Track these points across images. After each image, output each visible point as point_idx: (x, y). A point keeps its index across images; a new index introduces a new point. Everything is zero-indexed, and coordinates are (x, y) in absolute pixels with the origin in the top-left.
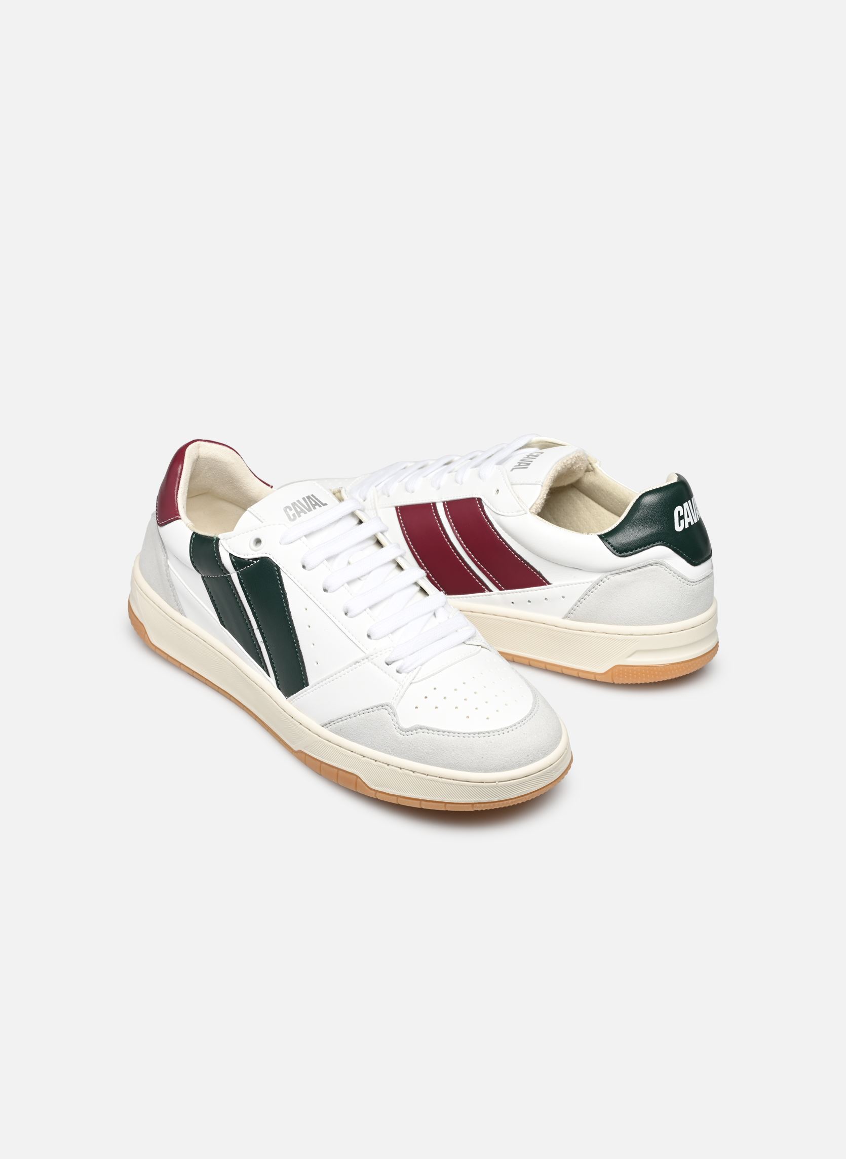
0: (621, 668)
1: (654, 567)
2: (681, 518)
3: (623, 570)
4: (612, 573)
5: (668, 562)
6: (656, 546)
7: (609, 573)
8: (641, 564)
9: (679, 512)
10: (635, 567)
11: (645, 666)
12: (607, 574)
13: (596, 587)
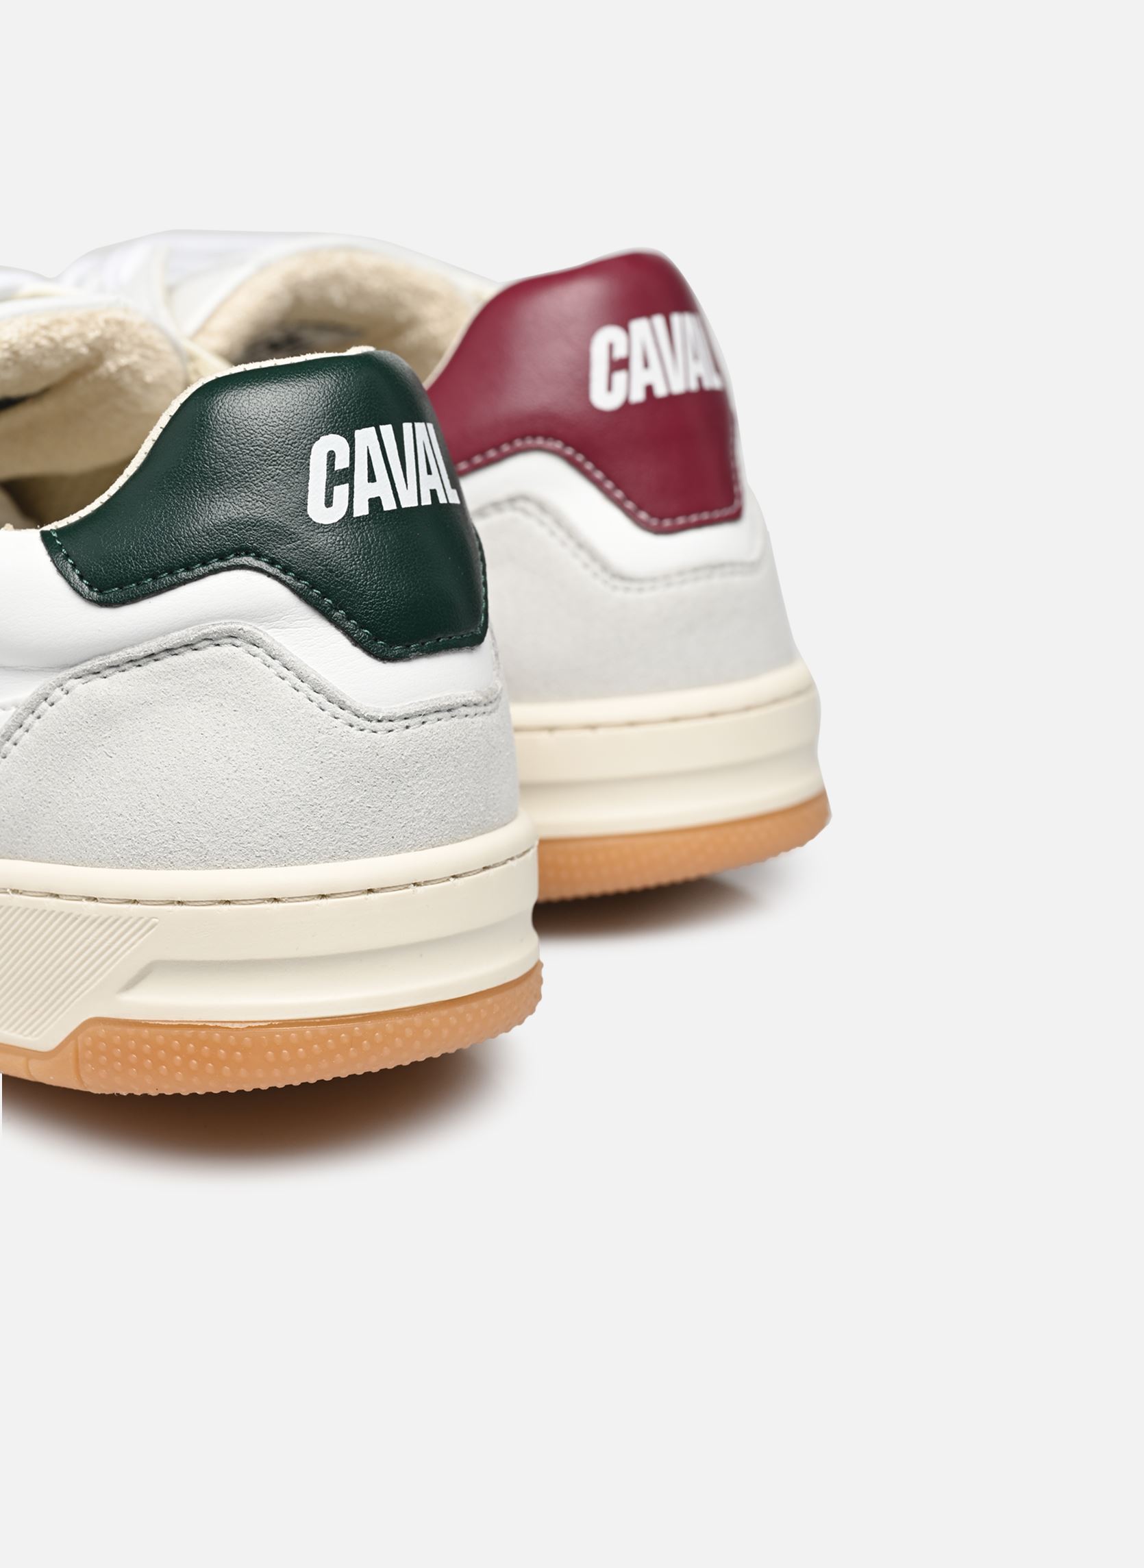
0: (102, 1031)
1: (227, 649)
2: (340, 477)
3: (114, 658)
4: (78, 669)
5: (274, 636)
6: (229, 568)
7: (72, 671)
8: (176, 634)
9: (331, 456)
10: (153, 646)
11: (182, 1026)
12: (62, 675)
13: (26, 723)
